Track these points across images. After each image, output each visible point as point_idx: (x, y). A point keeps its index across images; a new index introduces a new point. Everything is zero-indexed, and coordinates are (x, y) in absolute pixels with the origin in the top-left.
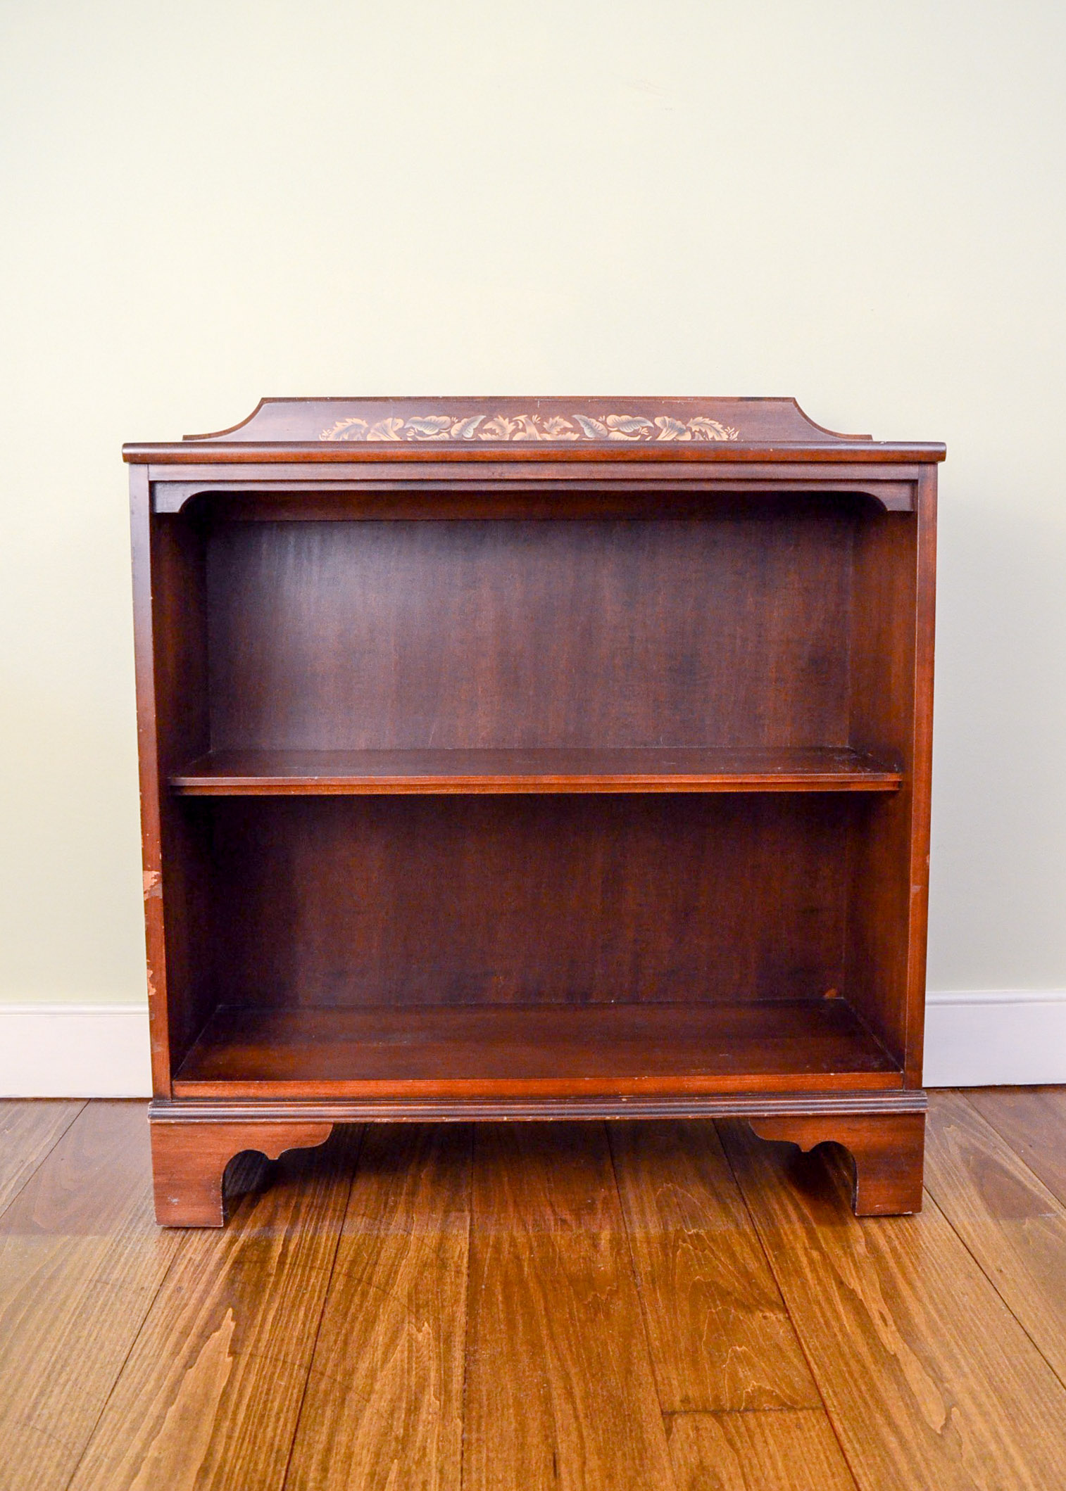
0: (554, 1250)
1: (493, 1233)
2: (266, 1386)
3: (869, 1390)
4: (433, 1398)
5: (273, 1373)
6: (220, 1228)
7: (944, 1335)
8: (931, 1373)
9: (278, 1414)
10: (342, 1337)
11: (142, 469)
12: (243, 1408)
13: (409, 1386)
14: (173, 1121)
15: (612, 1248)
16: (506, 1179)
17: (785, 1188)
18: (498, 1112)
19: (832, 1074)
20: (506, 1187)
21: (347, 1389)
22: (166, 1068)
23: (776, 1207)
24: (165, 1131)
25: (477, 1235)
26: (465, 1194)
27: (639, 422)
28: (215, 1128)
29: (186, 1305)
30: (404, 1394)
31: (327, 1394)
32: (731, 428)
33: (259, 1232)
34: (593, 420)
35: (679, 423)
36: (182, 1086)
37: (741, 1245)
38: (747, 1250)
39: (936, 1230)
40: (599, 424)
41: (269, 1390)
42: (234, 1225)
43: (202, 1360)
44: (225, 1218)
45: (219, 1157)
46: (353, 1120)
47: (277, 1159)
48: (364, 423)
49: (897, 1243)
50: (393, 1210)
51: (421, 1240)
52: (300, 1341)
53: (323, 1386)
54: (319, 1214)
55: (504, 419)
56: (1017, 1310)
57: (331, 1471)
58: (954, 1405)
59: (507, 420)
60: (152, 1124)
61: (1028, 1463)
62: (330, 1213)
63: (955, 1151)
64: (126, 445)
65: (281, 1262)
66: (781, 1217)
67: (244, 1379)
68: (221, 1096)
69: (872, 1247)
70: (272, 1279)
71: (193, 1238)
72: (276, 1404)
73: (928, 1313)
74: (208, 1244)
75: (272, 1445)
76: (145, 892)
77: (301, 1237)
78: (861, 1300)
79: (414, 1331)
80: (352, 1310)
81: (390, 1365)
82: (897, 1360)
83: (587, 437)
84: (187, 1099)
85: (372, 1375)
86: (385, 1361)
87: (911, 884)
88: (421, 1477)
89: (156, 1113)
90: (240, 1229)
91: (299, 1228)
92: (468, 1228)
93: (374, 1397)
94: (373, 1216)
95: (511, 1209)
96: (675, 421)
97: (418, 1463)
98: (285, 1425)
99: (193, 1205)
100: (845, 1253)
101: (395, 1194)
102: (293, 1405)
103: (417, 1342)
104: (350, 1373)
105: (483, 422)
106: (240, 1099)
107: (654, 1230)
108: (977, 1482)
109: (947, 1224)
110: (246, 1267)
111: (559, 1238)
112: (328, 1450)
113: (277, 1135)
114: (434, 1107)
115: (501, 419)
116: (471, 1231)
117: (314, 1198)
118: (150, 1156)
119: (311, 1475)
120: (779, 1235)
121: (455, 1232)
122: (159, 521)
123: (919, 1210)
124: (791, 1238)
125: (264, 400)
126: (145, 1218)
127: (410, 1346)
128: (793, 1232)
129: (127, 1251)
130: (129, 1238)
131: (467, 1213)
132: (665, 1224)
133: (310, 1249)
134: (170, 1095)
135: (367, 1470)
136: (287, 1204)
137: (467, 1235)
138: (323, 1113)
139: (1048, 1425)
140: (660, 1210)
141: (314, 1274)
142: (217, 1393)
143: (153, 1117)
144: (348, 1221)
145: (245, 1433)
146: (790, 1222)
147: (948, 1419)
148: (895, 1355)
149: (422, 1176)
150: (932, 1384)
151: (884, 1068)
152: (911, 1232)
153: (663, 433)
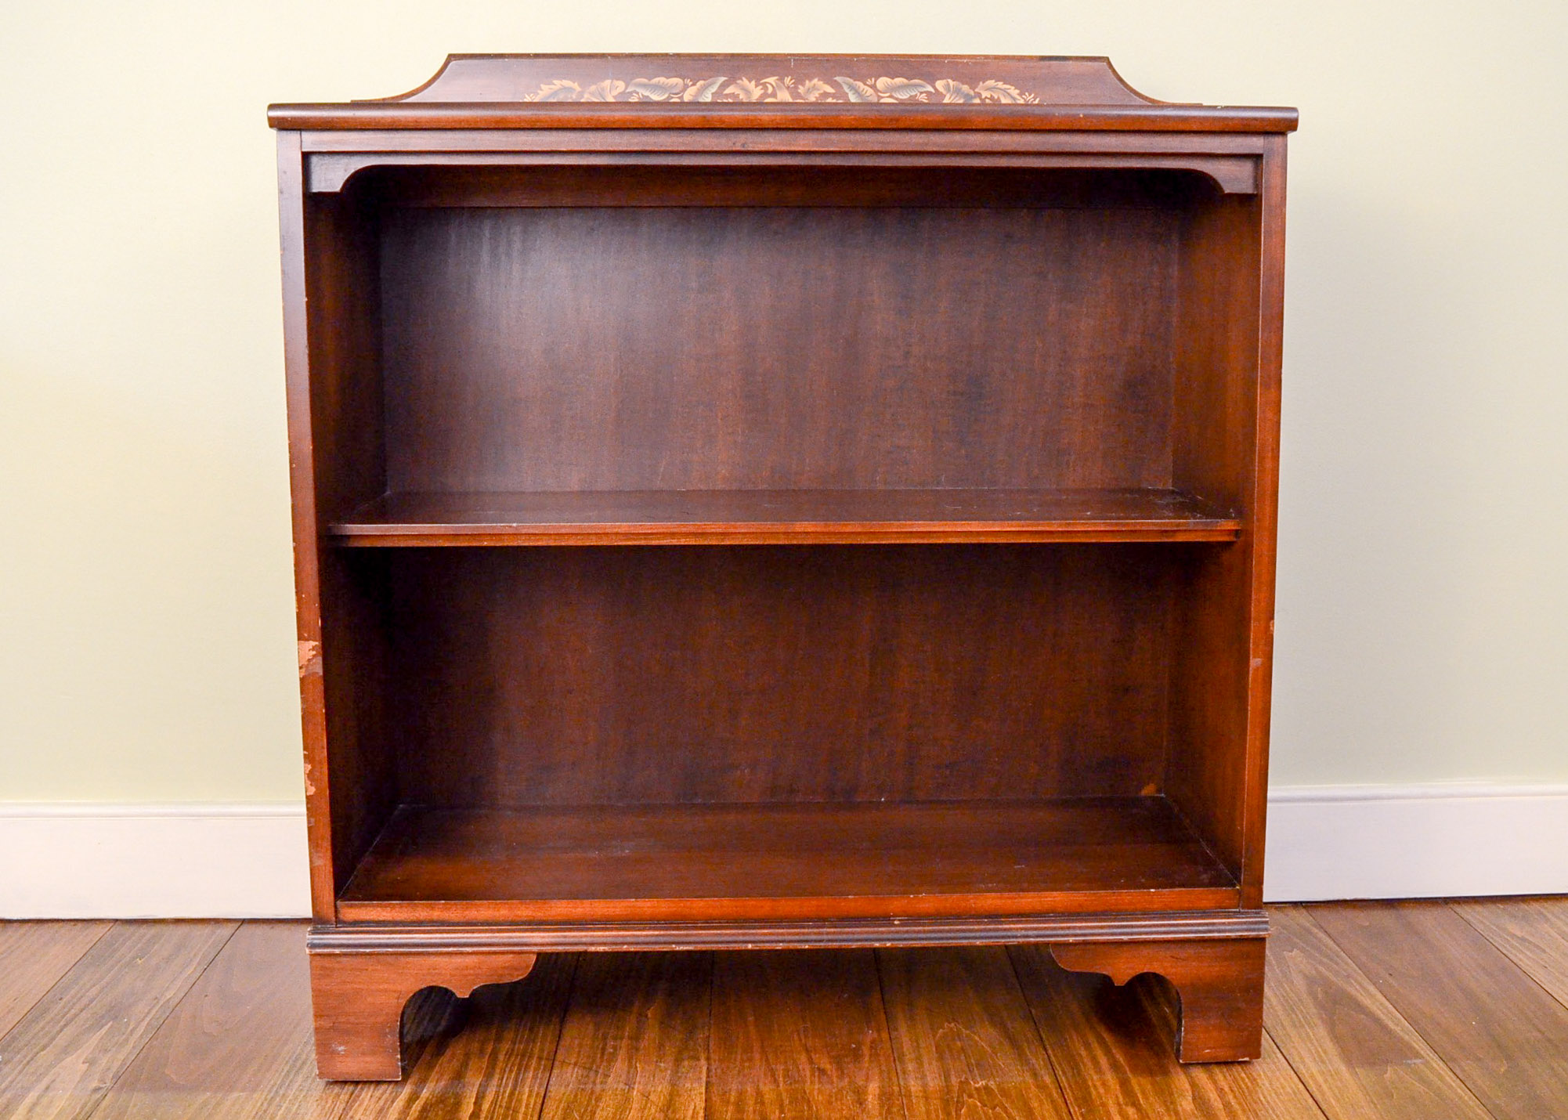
0: (810, 1108)
1: (734, 1086)
6: (398, 1082)
11: (293, 137)
14: (337, 951)
15: (882, 1106)
16: (751, 1019)
17: (1092, 1028)
18: (741, 938)
19: (1152, 890)
20: (752, 1028)
22: (329, 886)
23: (1083, 1053)
24: (326, 963)
25: (714, 1089)
26: (701, 1036)
27: (916, 86)
28: (389, 959)
33: (446, 1087)
34: (860, 84)
35: (965, 88)
36: (351, 906)
37: (1041, 1101)
38: (1047, 1106)
39: (1278, 1080)
40: (866, 88)
42: (414, 1078)
44: (404, 1070)
45: (396, 995)
46: (560, 948)
47: (468, 996)
48: (576, 86)
49: (1231, 1097)
50: (612, 1058)
51: (646, 1096)
54: (520, 1065)
55: (750, 82)
59: (753, 82)
60: (311, 955)
62: (534, 1062)
63: (1299, 981)
64: (272, 107)
66: (1089, 1064)
68: (399, 919)
69: (1200, 1100)
71: (363, 1094)
74: (381, 1102)
76: (301, 668)
77: (497, 1093)
83: (851, 102)
84: (355, 923)
87: (1251, 658)
89: (315, 941)
90: (423, 1081)
91: (495, 1082)
92: (704, 1079)
94: (588, 1066)
95: (757, 1056)
96: (961, 85)
99: (363, 1054)
100: (1168, 1110)
101: (615, 1039)
105: (724, 86)
106: (420, 923)
107: (934, 1082)
109: (1293, 1072)
111: (815, 1093)
113: (467, 968)
114: (662, 932)
115: (745, 81)
116: (708, 1083)
117: (515, 1044)
118: (310, 993)
120: (1087, 1088)
121: (688, 1085)
122: (314, 203)
123: (1258, 1056)
124: (1102, 1091)
125: (452, 57)
126: (305, 1070)
128: (1104, 1084)
129: (281, 1112)
130: (284, 1095)
131: (703, 1062)
132: (947, 1077)
133: (508, 1108)
134: (334, 918)
136: (482, 1052)
137: (704, 1091)
138: (525, 940)
140: (941, 1058)
143: (313, 946)
144: (555, 1071)
146: (1099, 1070)
149: (649, 1015)
151: (1215, 882)
152: (1249, 1084)
153: (945, 96)
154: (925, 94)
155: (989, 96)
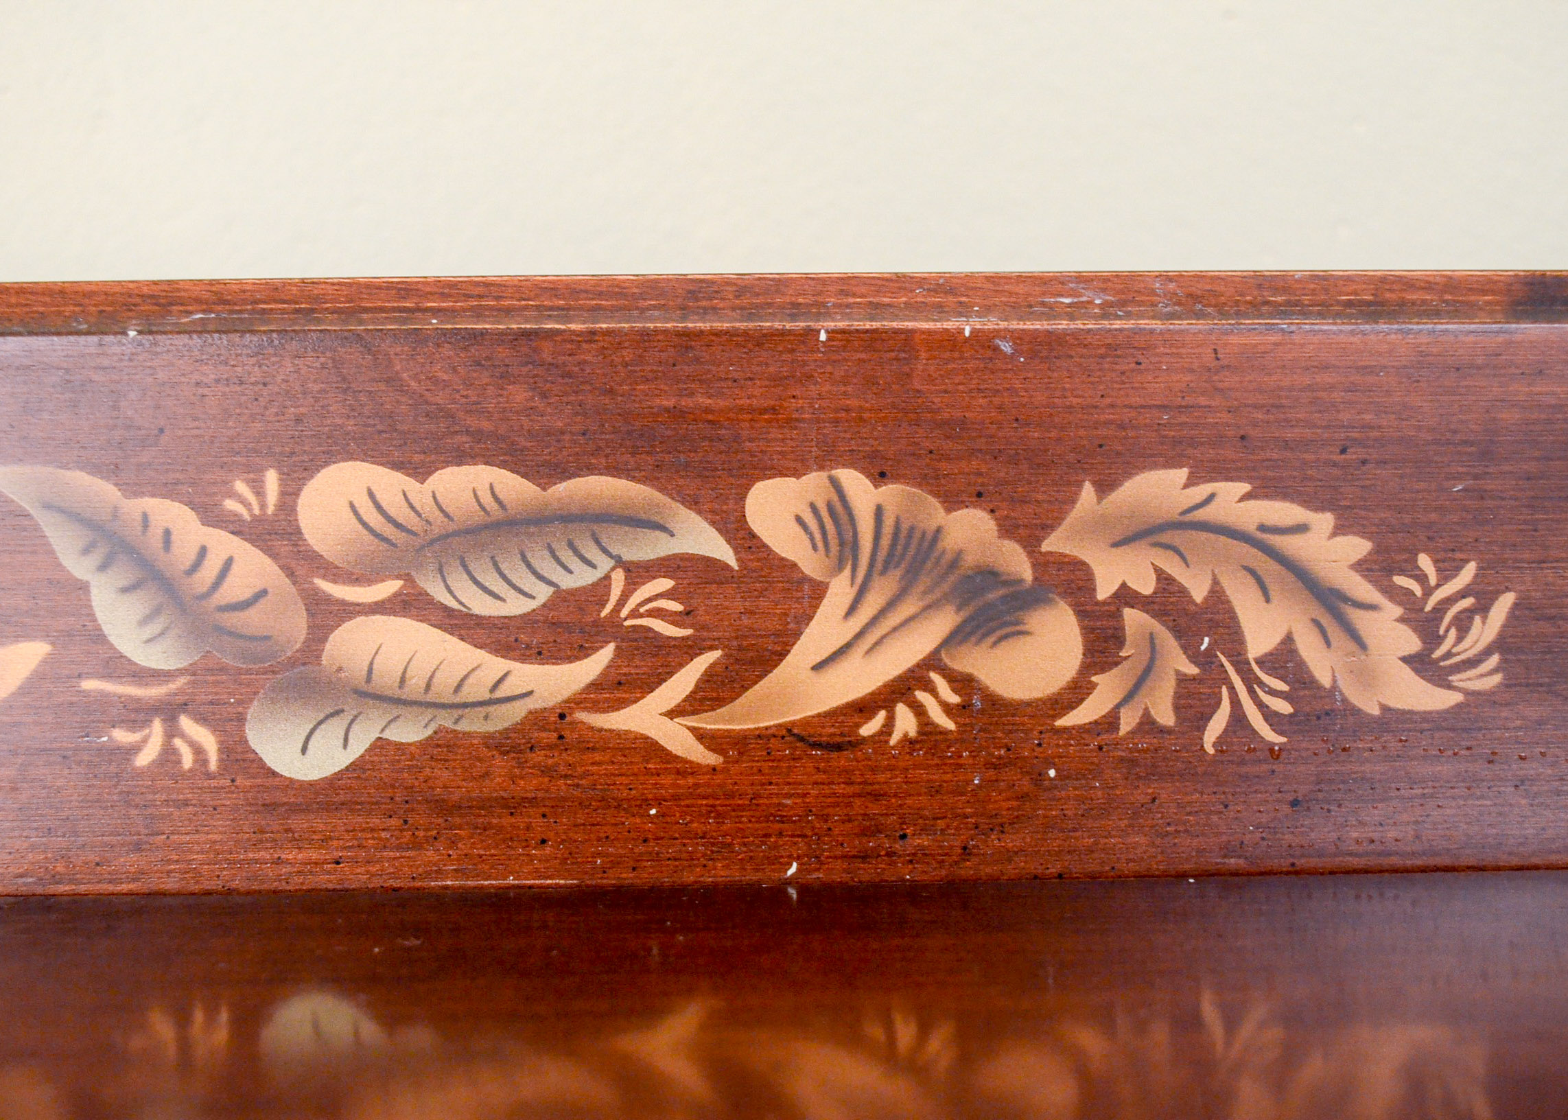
32: (1447, 571)
40: (223, 544)
83: (117, 666)
96: (933, 513)
153: (818, 591)
154: (665, 584)
155: (1146, 586)
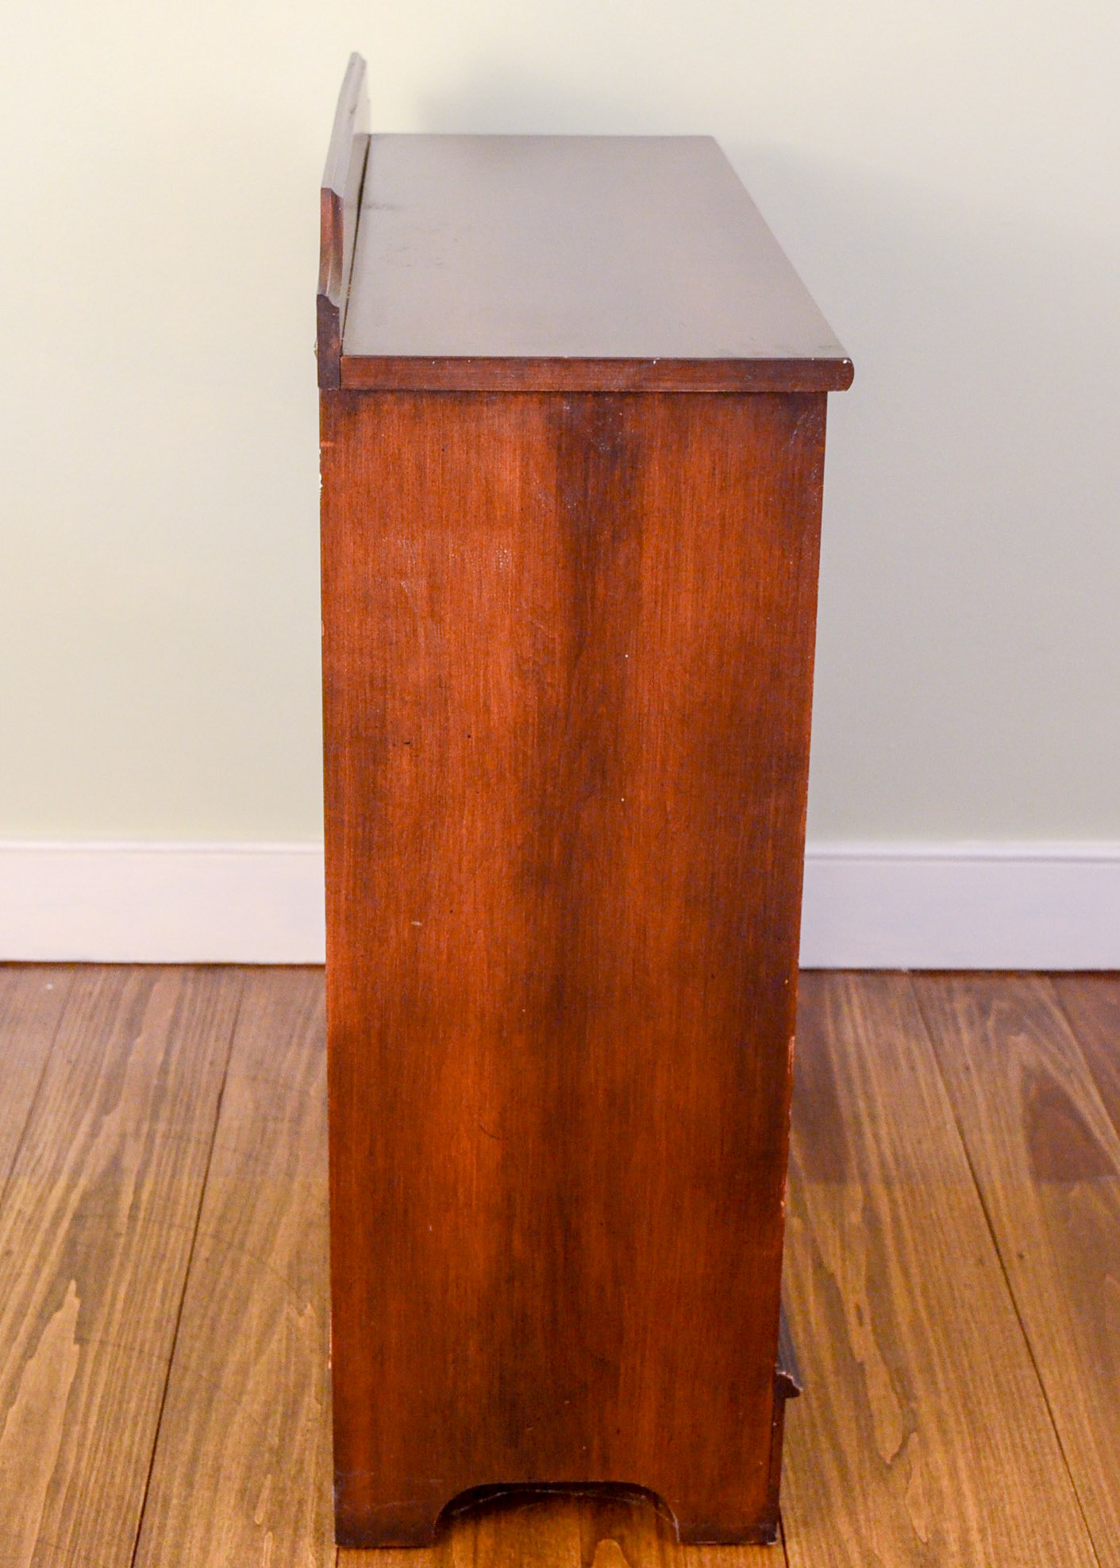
2: (120, 1383)
3: (820, 1407)
4: (313, 1400)
5: (128, 1367)
7: (926, 1341)
8: (899, 1390)
9: (135, 1417)
10: (207, 1321)
12: (95, 1409)
13: (287, 1386)
21: (215, 1387)
29: (19, 1275)
30: (281, 1397)
31: (191, 1393)
41: (124, 1387)
43: (43, 1348)
52: (158, 1323)
53: (187, 1384)
56: (1026, 1311)
57: (197, 1487)
58: (915, 1430)
61: (979, 1504)
63: (1015, 1075)
65: (132, 1218)
67: (95, 1373)
70: (122, 1240)
72: (133, 1405)
73: (915, 1311)
75: (130, 1453)
77: (156, 1183)
78: (838, 1288)
79: (294, 1314)
80: (220, 1286)
81: (264, 1358)
82: (863, 1370)
85: (243, 1371)
86: (259, 1351)
88: (297, 1495)
93: (245, 1398)
97: (294, 1479)
98: (144, 1430)
102: (153, 1405)
103: (298, 1329)
104: (217, 1369)
108: (916, 1523)
110: (88, 1225)
112: (194, 1461)
119: (175, 1490)
127: (290, 1333)
133: (167, 1199)
135: (236, 1487)
139: (1017, 1461)
141: (173, 1233)
142: (64, 1389)
145: (99, 1440)
147: (904, 1445)
148: (861, 1364)
150: (895, 1402)
